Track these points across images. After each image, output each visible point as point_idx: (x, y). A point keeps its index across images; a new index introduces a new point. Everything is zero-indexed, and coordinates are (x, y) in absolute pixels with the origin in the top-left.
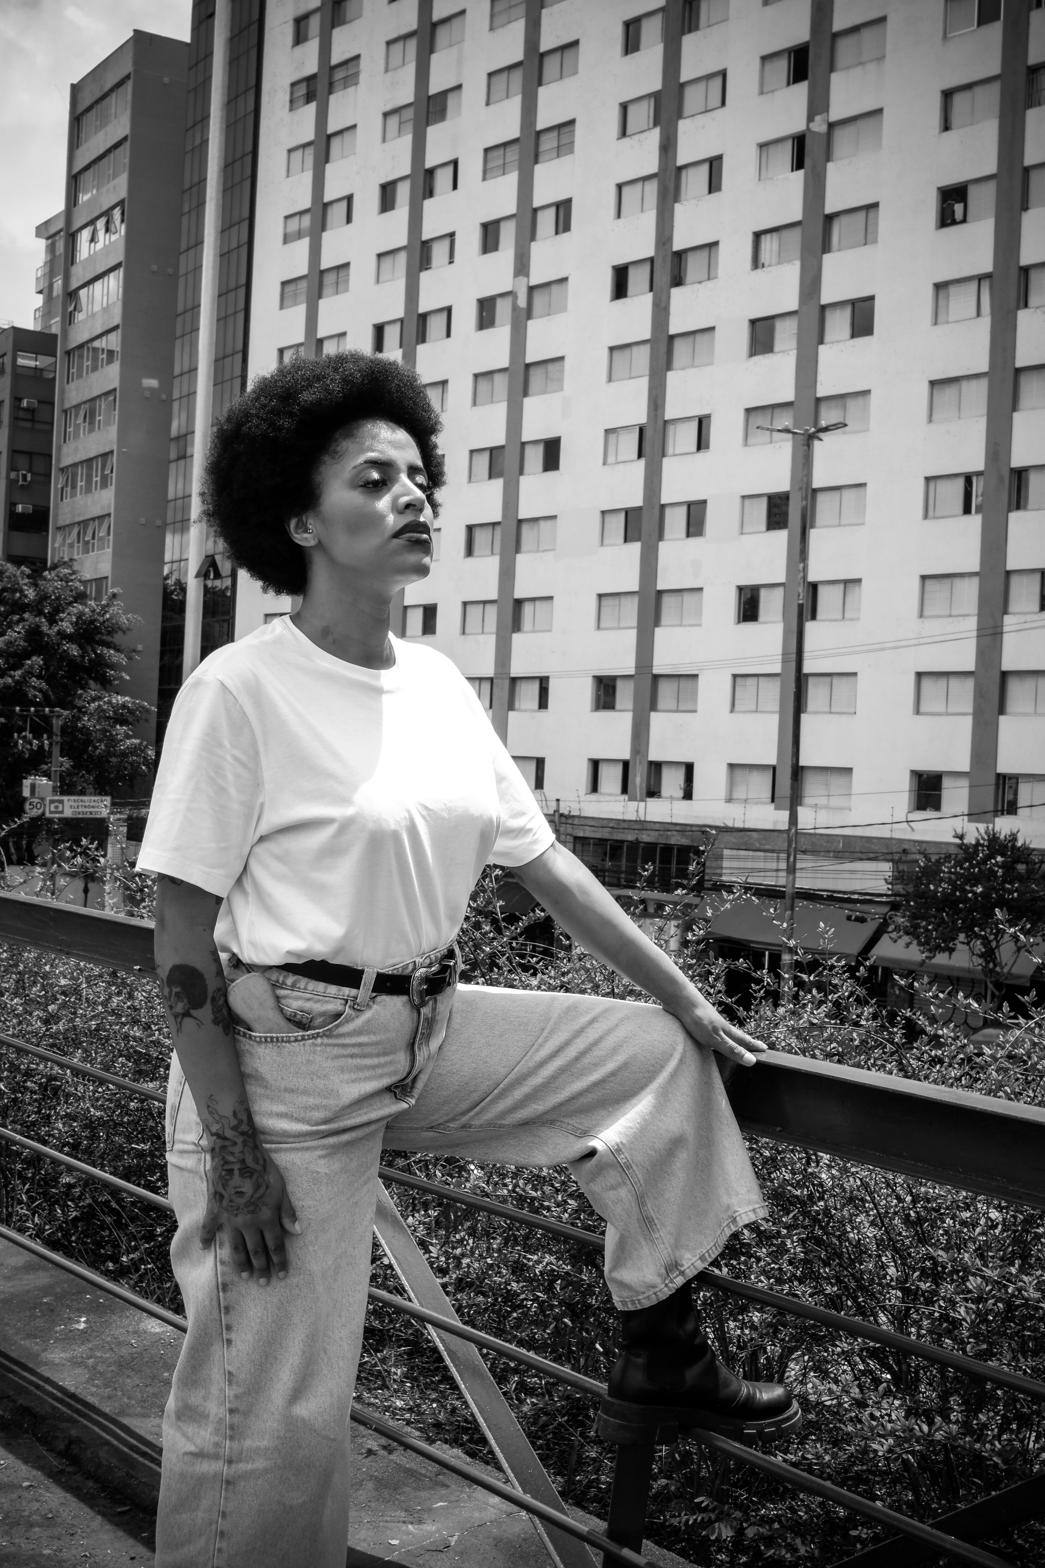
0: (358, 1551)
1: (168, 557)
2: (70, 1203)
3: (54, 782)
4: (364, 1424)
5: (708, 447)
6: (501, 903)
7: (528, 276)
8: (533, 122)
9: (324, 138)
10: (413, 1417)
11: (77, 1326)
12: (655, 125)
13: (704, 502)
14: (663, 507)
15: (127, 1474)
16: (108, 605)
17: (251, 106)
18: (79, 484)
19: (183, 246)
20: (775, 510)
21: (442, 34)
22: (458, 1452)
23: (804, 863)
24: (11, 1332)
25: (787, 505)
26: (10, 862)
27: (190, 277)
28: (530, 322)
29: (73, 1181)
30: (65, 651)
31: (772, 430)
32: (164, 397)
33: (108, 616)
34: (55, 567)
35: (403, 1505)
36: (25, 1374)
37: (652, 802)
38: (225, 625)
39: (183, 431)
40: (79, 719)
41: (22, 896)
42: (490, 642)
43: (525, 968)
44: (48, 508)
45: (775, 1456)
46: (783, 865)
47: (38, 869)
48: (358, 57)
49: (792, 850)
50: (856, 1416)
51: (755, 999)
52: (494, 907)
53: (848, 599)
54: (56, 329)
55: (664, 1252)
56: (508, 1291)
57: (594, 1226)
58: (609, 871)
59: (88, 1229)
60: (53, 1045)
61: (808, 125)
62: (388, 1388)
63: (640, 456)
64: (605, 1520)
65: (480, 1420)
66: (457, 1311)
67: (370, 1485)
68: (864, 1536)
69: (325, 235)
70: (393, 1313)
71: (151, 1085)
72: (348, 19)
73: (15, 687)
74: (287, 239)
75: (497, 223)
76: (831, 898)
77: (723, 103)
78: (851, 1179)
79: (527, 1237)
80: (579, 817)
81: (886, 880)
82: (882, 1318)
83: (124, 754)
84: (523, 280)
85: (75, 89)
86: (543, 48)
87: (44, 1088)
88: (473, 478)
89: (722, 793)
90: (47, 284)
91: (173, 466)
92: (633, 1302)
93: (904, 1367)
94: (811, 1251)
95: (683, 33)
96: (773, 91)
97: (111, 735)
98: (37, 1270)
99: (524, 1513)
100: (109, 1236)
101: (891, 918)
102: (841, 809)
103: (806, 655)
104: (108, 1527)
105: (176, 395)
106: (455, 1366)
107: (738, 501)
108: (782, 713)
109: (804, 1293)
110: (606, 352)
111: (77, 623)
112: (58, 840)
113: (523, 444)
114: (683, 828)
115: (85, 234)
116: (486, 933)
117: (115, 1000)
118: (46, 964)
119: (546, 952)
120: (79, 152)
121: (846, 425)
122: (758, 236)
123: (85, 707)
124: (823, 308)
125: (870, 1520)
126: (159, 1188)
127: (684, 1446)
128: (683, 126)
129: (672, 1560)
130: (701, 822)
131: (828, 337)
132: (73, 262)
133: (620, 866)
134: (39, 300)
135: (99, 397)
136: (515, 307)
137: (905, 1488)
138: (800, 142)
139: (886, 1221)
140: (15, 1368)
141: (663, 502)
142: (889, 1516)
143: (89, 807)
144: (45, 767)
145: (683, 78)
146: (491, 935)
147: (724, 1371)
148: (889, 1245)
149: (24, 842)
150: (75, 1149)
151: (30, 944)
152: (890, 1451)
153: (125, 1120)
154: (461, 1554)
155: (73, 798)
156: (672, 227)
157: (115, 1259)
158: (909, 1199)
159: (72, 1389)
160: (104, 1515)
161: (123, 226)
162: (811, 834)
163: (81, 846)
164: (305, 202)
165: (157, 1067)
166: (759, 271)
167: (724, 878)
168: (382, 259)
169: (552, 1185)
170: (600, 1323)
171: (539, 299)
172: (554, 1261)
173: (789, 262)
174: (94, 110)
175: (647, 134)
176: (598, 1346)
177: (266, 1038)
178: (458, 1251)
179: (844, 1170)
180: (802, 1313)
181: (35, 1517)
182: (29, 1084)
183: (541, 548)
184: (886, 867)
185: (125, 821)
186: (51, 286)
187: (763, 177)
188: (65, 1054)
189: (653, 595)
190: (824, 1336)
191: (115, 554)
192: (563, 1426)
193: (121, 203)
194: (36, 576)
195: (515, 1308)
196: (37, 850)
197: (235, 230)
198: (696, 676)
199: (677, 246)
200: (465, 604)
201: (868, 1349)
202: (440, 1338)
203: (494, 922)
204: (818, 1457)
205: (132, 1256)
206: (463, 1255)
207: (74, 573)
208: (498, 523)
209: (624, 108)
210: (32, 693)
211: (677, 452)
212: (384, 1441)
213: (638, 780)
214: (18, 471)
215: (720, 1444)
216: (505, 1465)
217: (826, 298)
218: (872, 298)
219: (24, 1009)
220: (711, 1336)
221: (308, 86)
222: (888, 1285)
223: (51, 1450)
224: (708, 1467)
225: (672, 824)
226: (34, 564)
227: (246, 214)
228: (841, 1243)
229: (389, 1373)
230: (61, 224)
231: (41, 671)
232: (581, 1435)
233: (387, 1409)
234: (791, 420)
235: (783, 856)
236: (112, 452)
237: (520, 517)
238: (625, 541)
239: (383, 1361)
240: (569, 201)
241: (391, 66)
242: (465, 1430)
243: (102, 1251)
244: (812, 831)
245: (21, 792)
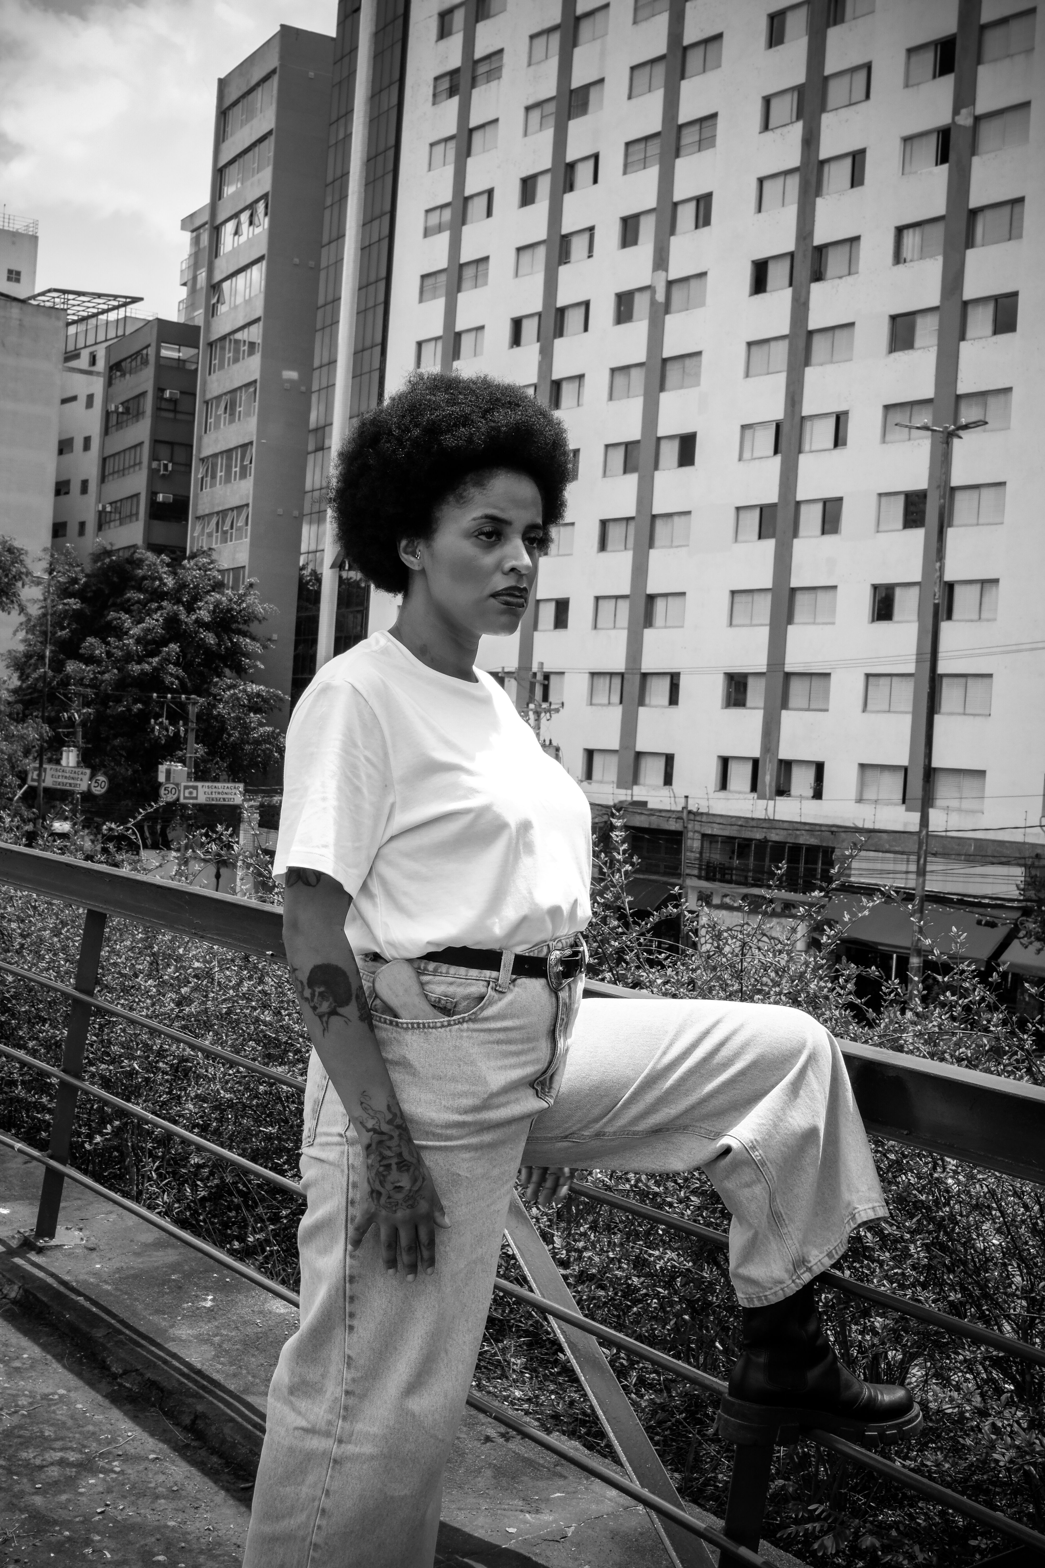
0: (476, 1537)
1: (304, 548)
2: (199, 1183)
3: (189, 768)
4: (484, 1411)
5: (845, 444)
6: (630, 898)
7: (666, 270)
8: (675, 116)
9: (466, 133)
10: (532, 1407)
11: (204, 1304)
12: (798, 119)
13: (841, 499)
14: (798, 504)
15: (251, 1451)
16: (245, 595)
17: (394, 101)
18: (219, 474)
19: (325, 240)
20: (912, 508)
21: (586, 29)
22: (576, 1444)
23: (934, 865)
24: (140, 1307)
25: (925, 503)
26: (145, 847)
27: (332, 270)
28: (668, 317)
29: (201, 1162)
30: (201, 639)
31: (910, 428)
32: (303, 389)
33: (244, 605)
34: (193, 556)
35: (521, 1494)
36: (153, 1349)
37: (781, 801)
38: (359, 616)
39: (322, 423)
40: (214, 707)
41: (157, 879)
42: (621, 637)
43: (652, 963)
44: (188, 498)
45: (894, 1461)
46: (913, 867)
47: (174, 854)
48: (501, 51)
49: (922, 852)
50: (978, 1426)
51: (885, 1001)
52: (623, 903)
53: (985, 600)
54: (199, 320)
55: (792, 1246)
56: (629, 1286)
57: (717, 1224)
58: (736, 869)
59: (215, 1210)
60: (184, 1027)
61: (953, 119)
62: (507, 1378)
63: (776, 452)
64: (722, 1518)
65: (600, 1413)
66: (578, 1303)
67: (489, 1473)
68: (983, 1546)
69: (465, 229)
70: (514, 1303)
71: (280, 1069)
72: (492, 12)
73: (152, 673)
74: (427, 233)
75: (636, 217)
76: (961, 902)
77: (868, 96)
78: (978, 1186)
79: (648, 1233)
80: (707, 814)
81: (1017, 886)
82: (1007, 1327)
83: (257, 742)
84: (661, 275)
85: (222, 83)
86: (686, 41)
87: (175, 1069)
88: (608, 473)
89: (853, 793)
90: (191, 277)
91: (311, 458)
92: (759, 1298)
93: (1028, 1378)
94: (935, 1257)
95: (828, 26)
96: (918, 84)
97: (245, 722)
98: (166, 1247)
99: (641, 1507)
100: (236, 1217)
101: (1022, 924)
102: (973, 812)
103: (941, 655)
104: (231, 1502)
105: (315, 387)
106: (576, 1358)
107: (874, 499)
108: (915, 714)
109: (927, 1298)
110: (744, 347)
111: (214, 611)
112: (192, 825)
113: (659, 439)
114: (812, 828)
115: (230, 227)
116: (615, 928)
117: (246, 984)
118: (179, 947)
119: (673, 949)
120: (224, 146)
121: (986, 423)
122: (900, 231)
123: (220, 695)
124: (966, 304)
125: (990, 1529)
126: (286, 1171)
127: (802, 1448)
128: (827, 120)
129: (789, 1561)
130: (830, 822)
131: (970, 334)
132: (217, 255)
133: (747, 865)
134: (183, 292)
135: (240, 388)
136: (653, 302)
137: (1026, 1500)
138: (945, 136)
139: (1013, 1229)
140: (143, 1342)
141: (798, 498)
142: (1010, 1527)
143: (222, 793)
144: (180, 753)
145: (828, 72)
146: (620, 930)
147: (845, 1373)
148: (1014, 1254)
149: (159, 827)
150: (204, 1130)
151: (165, 926)
152: (1011, 1461)
153: (254, 1102)
154: (578, 1545)
155: (207, 784)
156: (814, 221)
157: (242, 1239)
158: (1036, 1208)
159: (199, 1366)
160: (227, 1490)
161: (267, 220)
162: (942, 837)
163: (217, 832)
164: (446, 196)
165: (286, 1052)
166: (901, 266)
167: (852, 879)
168: (521, 253)
169: (675, 1182)
170: (720, 1321)
171: (677, 294)
172: (675, 1258)
173: (931, 257)
174: (240, 105)
175: (790, 127)
176: (717, 1344)
177: (412, 1024)
178: (581, 1244)
179: (971, 1177)
180: (925, 1318)
181: (160, 1489)
182: (161, 1065)
183: (675, 544)
184: (1018, 872)
185: (257, 808)
186: (195, 278)
187: (906, 171)
188: (197, 1036)
189: (786, 593)
190: (948, 1343)
191: (252, 544)
192: (681, 1423)
193: (265, 196)
194: (175, 564)
195: (635, 1302)
196: (171, 835)
197: (376, 223)
198: (828, 675)
199: (818, 240)
200: (597, 599)
201: (991, 1358)
202: (561, 1329)
203: (622, 917)
204: (938, 1464)
205: (258, 1236)
206: (586, 1249)
207: (212, 562)
208: (632, 518)
209: (767, 101)
210: (168, 679)
211: (814, 448)
212: (503, 1429)
213: (768, 778)
214: (159, 461)
215: (840, 1446)
216: (623, 1459)
217: (969, 294)
218: (1015, 294)
219: (158, 991)
220: (832, 1339)
221: (451, 80)
222: (1014, 1294)
223: (177, 1424)
224: (826, 1470)
225: (801, 823)
226: (174, 552)
227: (388, 208)
228: (966, 1250)
229: (509, 1362)
230: (206, 217)
231: (178, 658)
232: (699, 1433)
233: (506, 1398)
234: (930, 417)
235: (913, 858)
236: (251, 443)
237: (654, 512)
238: (760, 538)
239: (504, 1351)
240: (709, 195)
241: (534, 60)
242: (583, 1423)
243: (229, 1232)
244: (944, 834)
245: (156, 777)
